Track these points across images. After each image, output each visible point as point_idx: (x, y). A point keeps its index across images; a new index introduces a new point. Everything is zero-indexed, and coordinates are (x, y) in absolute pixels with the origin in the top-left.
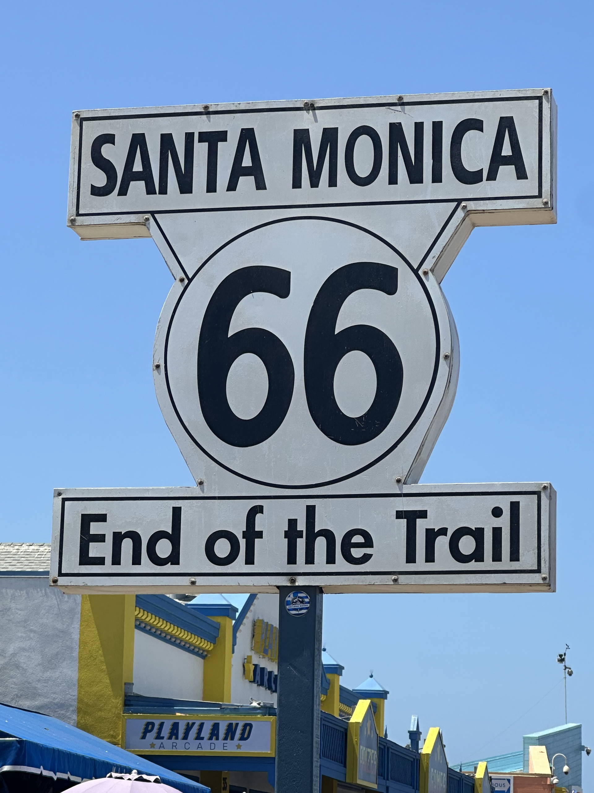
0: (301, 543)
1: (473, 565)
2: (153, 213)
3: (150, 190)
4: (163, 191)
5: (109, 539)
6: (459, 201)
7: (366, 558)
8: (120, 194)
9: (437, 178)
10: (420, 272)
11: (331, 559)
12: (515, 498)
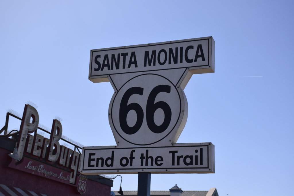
0: (144, 160)
1: (190, 166)
2: (109, 75)
3: (109, 69)
4: (112, 69)
5: (96, 160)
6: (187, 68)
7: (161, 164)
8: (101, 70)
9: (181, 62)
10: (176, 87)
11: (152, 164)
12: (201, 147)
